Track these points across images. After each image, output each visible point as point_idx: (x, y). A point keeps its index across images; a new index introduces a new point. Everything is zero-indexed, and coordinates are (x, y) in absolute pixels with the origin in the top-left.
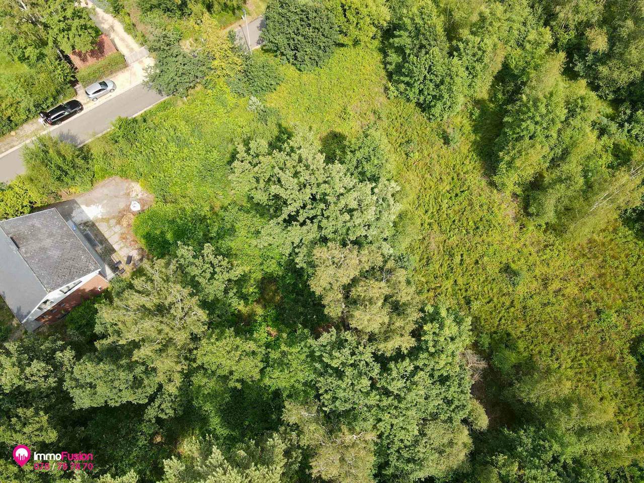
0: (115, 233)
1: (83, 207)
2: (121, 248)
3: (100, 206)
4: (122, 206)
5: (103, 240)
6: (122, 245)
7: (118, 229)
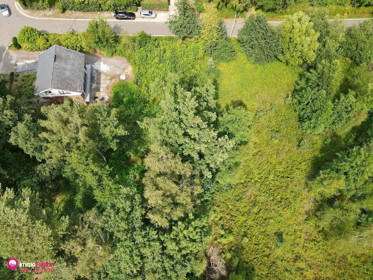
0: (106, 83)
1: (102, 63)
2: (103, 91)
3: (109, 67)
4: (118, 73)
5: (98, 83)
6: (105, 90)
7: (108, 82)
